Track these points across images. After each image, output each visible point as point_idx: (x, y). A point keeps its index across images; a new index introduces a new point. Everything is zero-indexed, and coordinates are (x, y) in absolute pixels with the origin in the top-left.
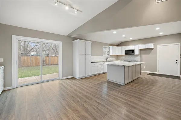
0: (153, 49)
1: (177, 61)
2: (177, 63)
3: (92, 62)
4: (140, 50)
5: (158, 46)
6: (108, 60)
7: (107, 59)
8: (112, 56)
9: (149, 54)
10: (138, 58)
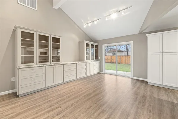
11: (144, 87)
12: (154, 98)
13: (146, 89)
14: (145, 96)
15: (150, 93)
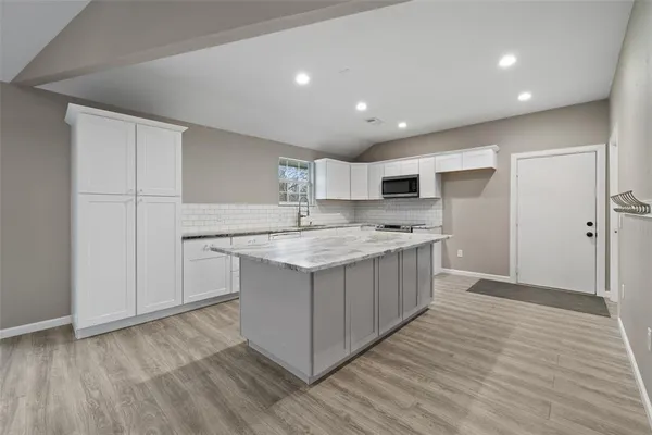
0: (491, 171)
1: (590, 224)
2: (590, 235)
3: (184, 238)
4: (444, 177)
5: (514, 157)
6: (304, 222)
7: (300, 216)
8: (327, 204)
9: (477, 193)
10: (435, 215)
11: (69, 365)
12: (142, 386)
13: (87, 370)
14: (103, 407)
15: (113, 379)
